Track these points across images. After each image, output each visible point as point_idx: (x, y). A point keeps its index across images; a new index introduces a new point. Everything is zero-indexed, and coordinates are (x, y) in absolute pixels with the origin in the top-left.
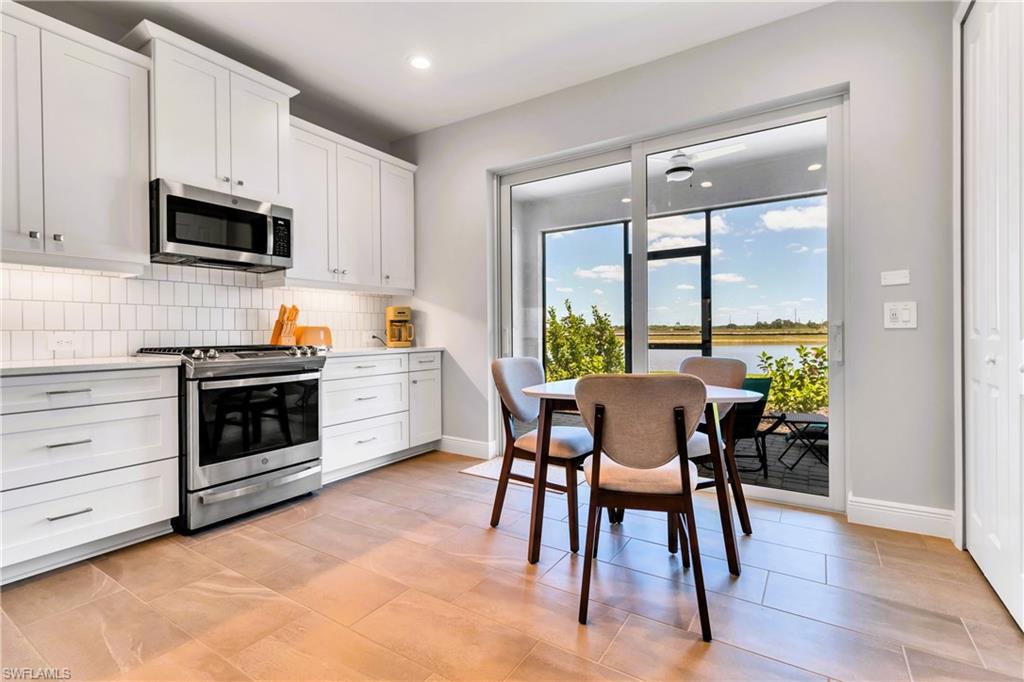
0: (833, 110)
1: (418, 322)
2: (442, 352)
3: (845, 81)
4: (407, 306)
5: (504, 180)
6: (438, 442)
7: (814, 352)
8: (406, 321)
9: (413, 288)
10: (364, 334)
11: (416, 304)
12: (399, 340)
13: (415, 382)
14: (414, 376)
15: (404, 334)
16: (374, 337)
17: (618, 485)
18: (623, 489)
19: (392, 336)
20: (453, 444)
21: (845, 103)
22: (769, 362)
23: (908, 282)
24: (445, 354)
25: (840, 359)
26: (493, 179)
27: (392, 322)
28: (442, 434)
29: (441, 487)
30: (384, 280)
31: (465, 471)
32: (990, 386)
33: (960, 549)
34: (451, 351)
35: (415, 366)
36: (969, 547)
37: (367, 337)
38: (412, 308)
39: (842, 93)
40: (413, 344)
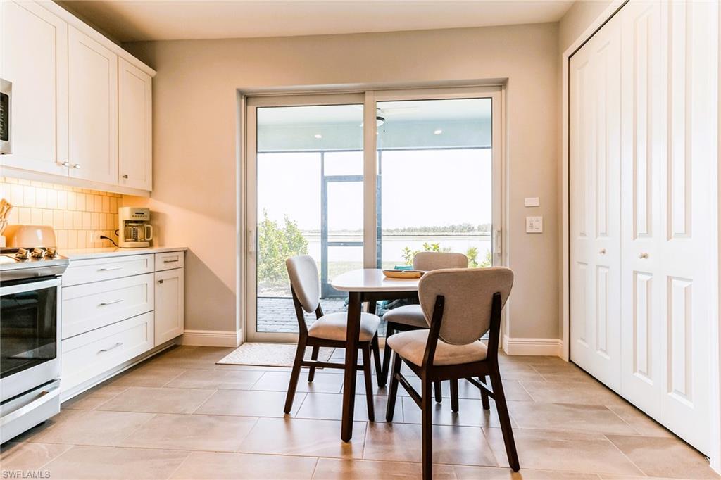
0: (496, 94)
1: (156, 223)
2: (185, 252)
3: (504, 76)
4: (147, 207)
5: (251, 101)
6: (180, 337)
7: (433, 247)
8: (142, 222)
9: (151, 189)
10: (91, 234)
11: (154, 205)
12: (136, 240)
13: (161, 282)
14: (160, 276)
15: (140, 235)
16: (102, 237)
17: (443, 360)
18: (447, 363)
19: (126, 238)
20: (196, 337)
21: (503, 91)
22: (409, 253)
23: (538, 205)
24: (188, 253)
25: (499, 252)
26: (241, 98)
27: (127, 222)
28: (185, 329)
29: (206, 383)
30: (121, 178)
31: (221, 361)
32: (598, 266)
33: (567, 360)
34: (195, 250)
35: (160, 266)
36: (572, 360)
37: (94, 237)
38: (151, 210)
39: (502, 84)
40: (151, 244)
